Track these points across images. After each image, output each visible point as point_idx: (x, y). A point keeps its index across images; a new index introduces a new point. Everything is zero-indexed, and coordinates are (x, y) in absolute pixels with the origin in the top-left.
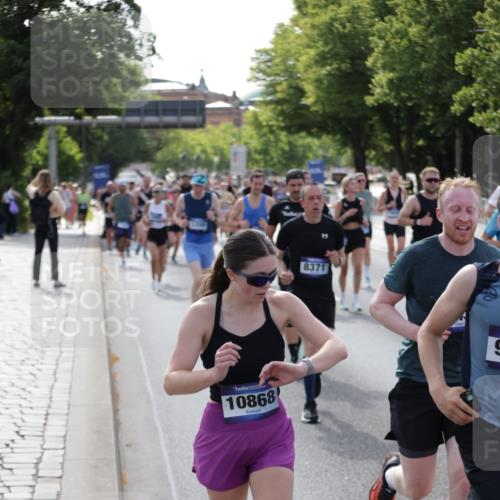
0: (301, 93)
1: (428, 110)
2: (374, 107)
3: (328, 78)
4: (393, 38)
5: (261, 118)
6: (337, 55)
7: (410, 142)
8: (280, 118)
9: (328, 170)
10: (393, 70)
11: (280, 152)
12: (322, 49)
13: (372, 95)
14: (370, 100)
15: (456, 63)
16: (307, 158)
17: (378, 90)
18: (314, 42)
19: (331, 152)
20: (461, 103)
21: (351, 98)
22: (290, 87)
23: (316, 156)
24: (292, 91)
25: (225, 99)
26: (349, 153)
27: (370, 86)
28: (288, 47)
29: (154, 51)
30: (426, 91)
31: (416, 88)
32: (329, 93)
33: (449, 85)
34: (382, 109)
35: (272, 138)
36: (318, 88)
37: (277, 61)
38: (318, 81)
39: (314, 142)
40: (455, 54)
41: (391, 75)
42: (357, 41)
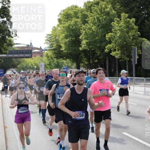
0: (61, 47)
1: (98, 51)
2: (82, 50)
3: (69, 42)
4: (88, 30)
5: (49, 55)
6: (71, 35)
7: (93, 61)
8: (54, 55)
9: (69, 69)
10: (87, 39)
11: (54, 64)
12: (66, 34)
13: (82, 47)
14: (81, 49)
15: (106, 37)
16: (63, 66)
17: (83, 46)
18: (64, 32)
19: (70, 64)
20: (108, 49)
21: (75, 48)
22: (57, 45)
23: (65, 65)
24: (57, 46)
25: (38, 49)
26: (75, 65)
27: (81, 44)
28: (56, 33)
29: (16, 35)
30: (98, 45)
31: (94, 45)
32: (69, 47)
33: (104, 43)
34: (84, 51)
35: (52, 60)
36: (65, 45)
37: (53, 37)
38: (65, 43)
39: (65, 61)
40: (106, 35)
41: (87, 41)
42: (77, 31)
